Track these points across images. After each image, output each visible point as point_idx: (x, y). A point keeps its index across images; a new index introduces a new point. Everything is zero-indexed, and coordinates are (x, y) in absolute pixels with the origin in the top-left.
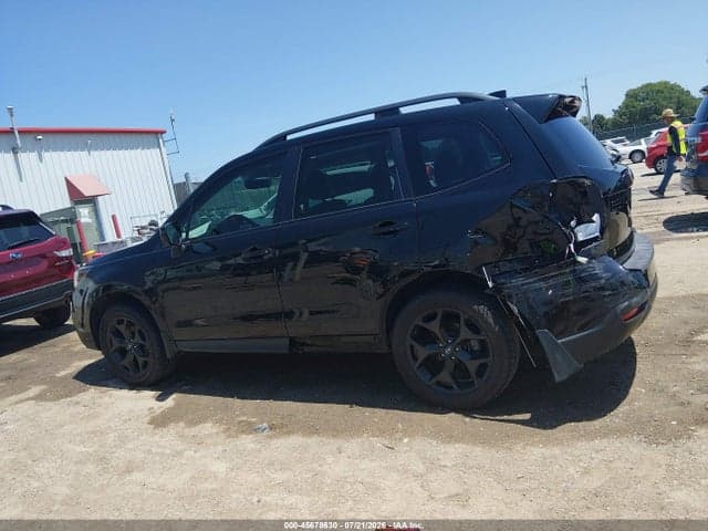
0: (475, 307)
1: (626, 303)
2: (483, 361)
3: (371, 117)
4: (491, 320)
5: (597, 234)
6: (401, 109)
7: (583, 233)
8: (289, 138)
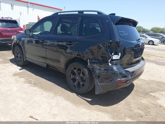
0: (85, 69)
1: (119, 79)
2: (84, 83)
3: (77, 13)
4: (87, 74)
5: (119, 59)
6: (84, 12)
7: (115, 57)
8: (59, 14)
